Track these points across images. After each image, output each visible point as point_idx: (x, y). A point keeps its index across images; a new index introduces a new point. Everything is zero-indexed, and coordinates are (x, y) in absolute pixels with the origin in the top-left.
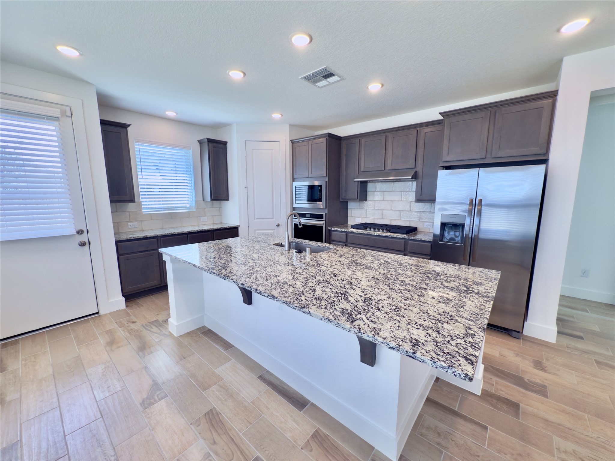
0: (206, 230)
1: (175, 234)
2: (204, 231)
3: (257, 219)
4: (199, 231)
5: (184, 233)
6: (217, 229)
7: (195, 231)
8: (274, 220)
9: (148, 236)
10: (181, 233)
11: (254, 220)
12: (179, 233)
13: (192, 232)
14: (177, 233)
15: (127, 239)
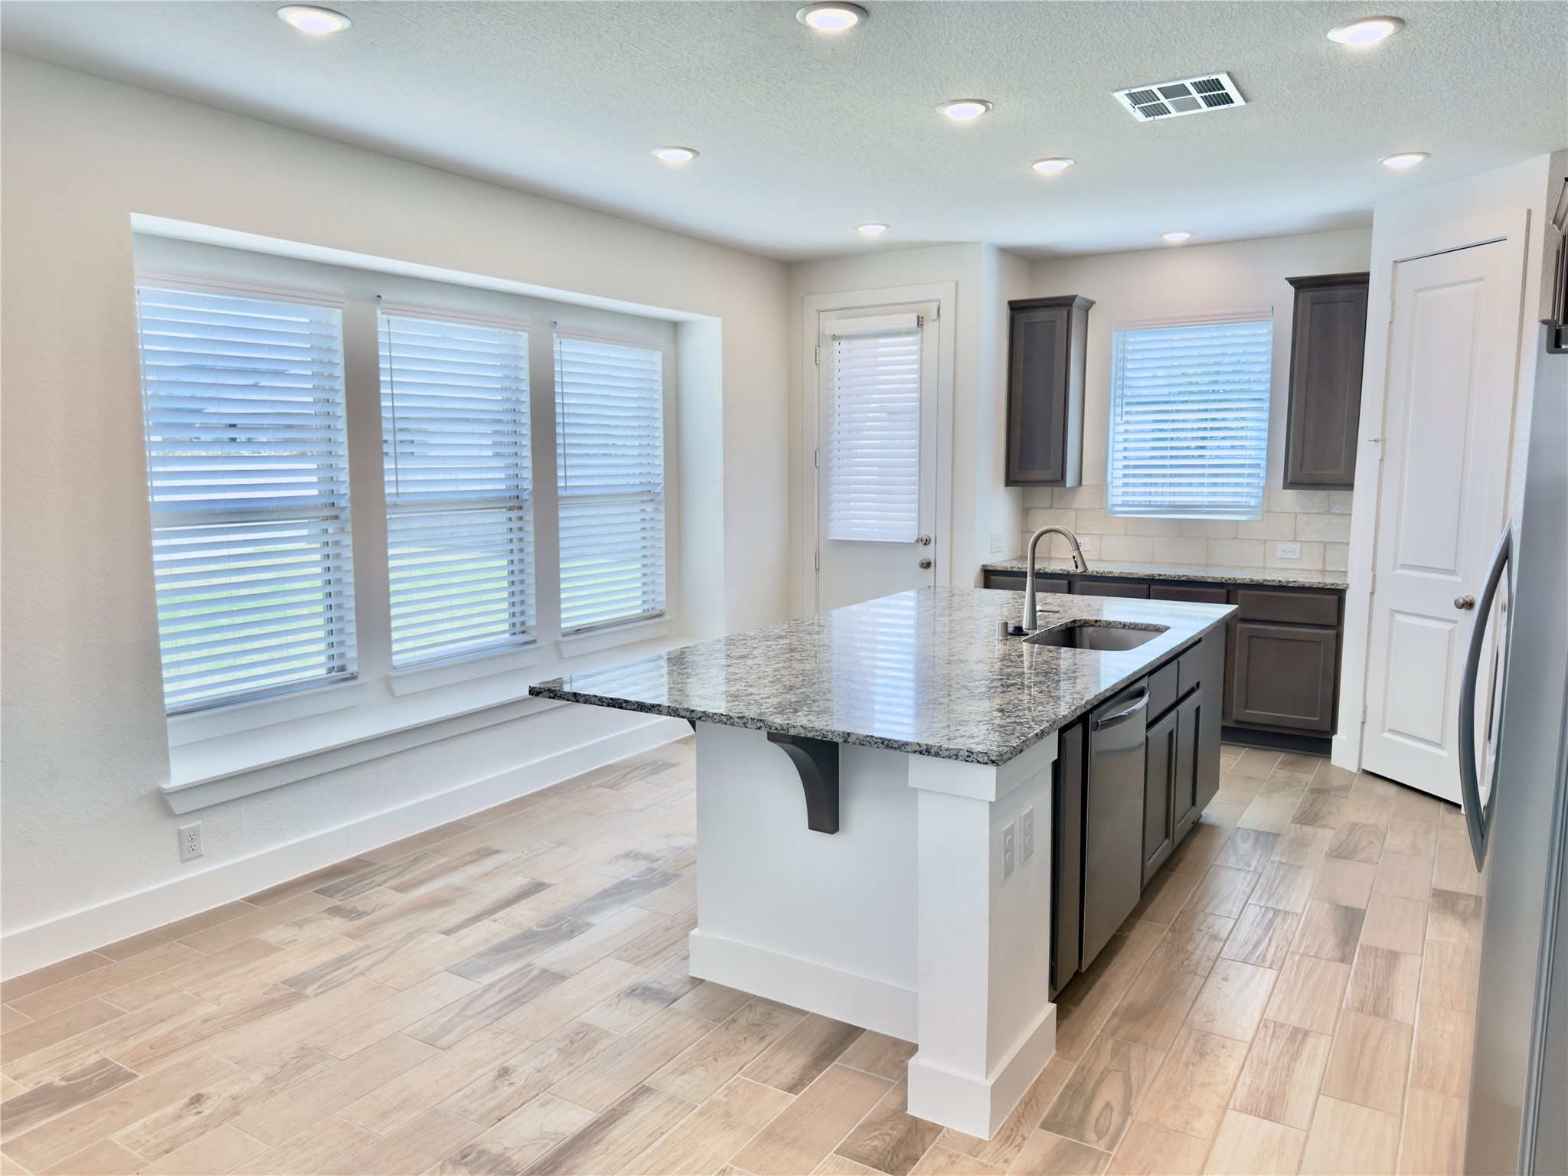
0: (1209, 580)
1: (1111, 575)
2: (1202, 582)
3: (1404, 566)
4: (1184, 578)
5: (1138, 578)
6: (1247, 581)
7: (1170, 576)
8: (1459, 579)
9: (1047, 570)
10: (1128, 576)
11: (1394, 570)
12: (1124, 576)
13: (1162, 578)
14: (1117, 575)
15: (1005, 569)
